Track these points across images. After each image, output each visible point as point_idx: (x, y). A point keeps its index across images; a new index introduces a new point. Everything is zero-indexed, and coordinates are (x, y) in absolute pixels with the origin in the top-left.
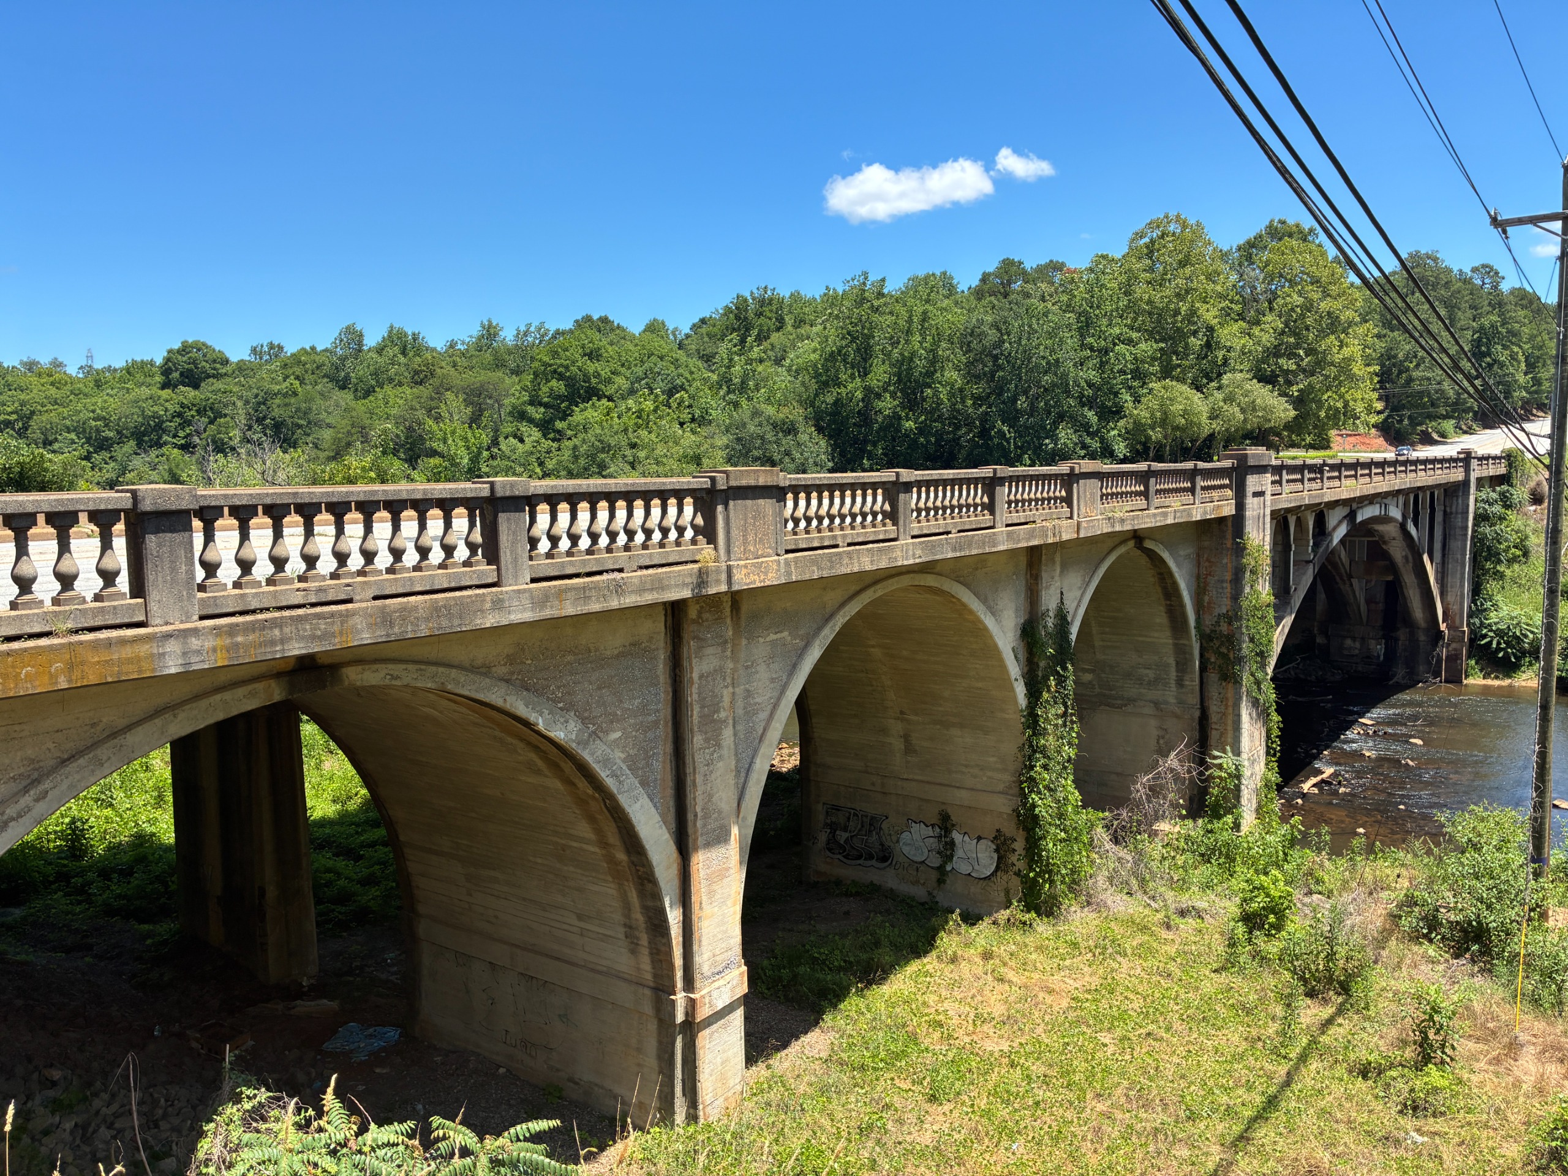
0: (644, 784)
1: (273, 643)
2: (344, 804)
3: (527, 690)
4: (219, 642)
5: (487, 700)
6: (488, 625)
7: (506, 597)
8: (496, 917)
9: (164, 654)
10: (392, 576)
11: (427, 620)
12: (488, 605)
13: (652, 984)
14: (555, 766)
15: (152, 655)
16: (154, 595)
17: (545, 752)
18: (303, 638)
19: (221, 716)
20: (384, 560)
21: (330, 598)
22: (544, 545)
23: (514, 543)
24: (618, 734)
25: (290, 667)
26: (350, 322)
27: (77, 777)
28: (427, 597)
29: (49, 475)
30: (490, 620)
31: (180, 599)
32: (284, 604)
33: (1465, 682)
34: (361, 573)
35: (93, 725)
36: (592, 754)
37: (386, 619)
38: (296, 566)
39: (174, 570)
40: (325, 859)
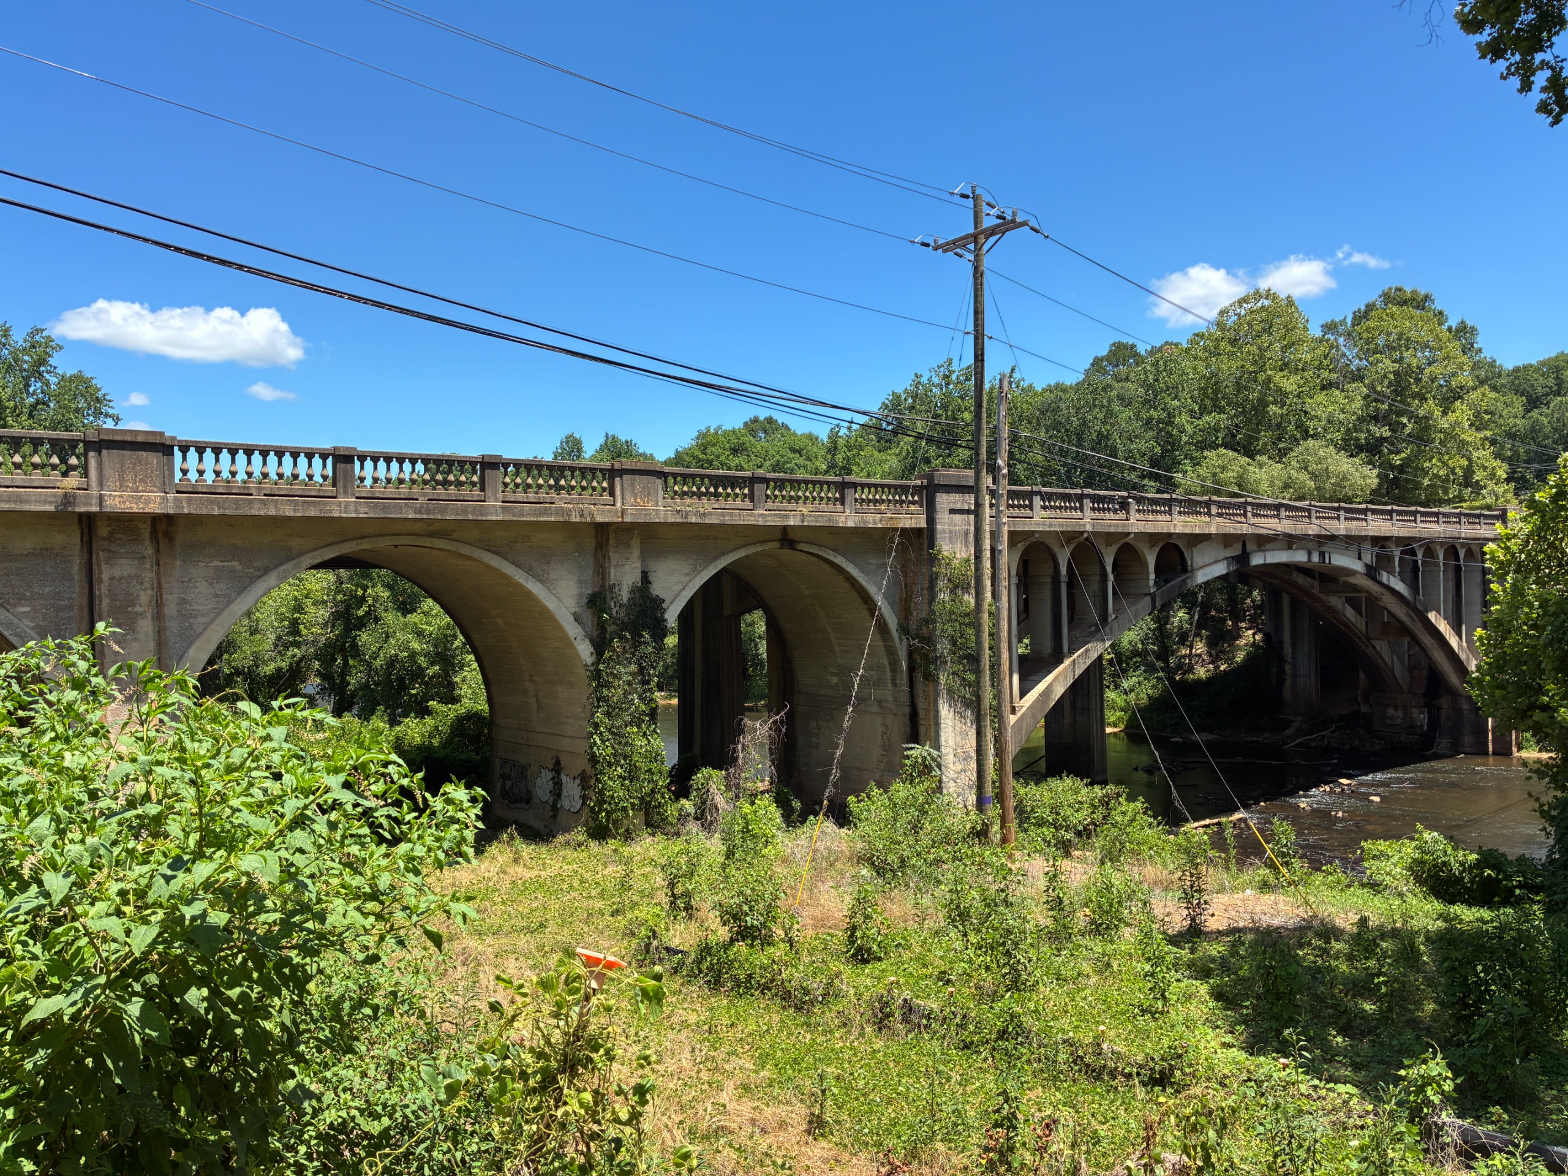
26: (570, 433)
33: (1516, 754)
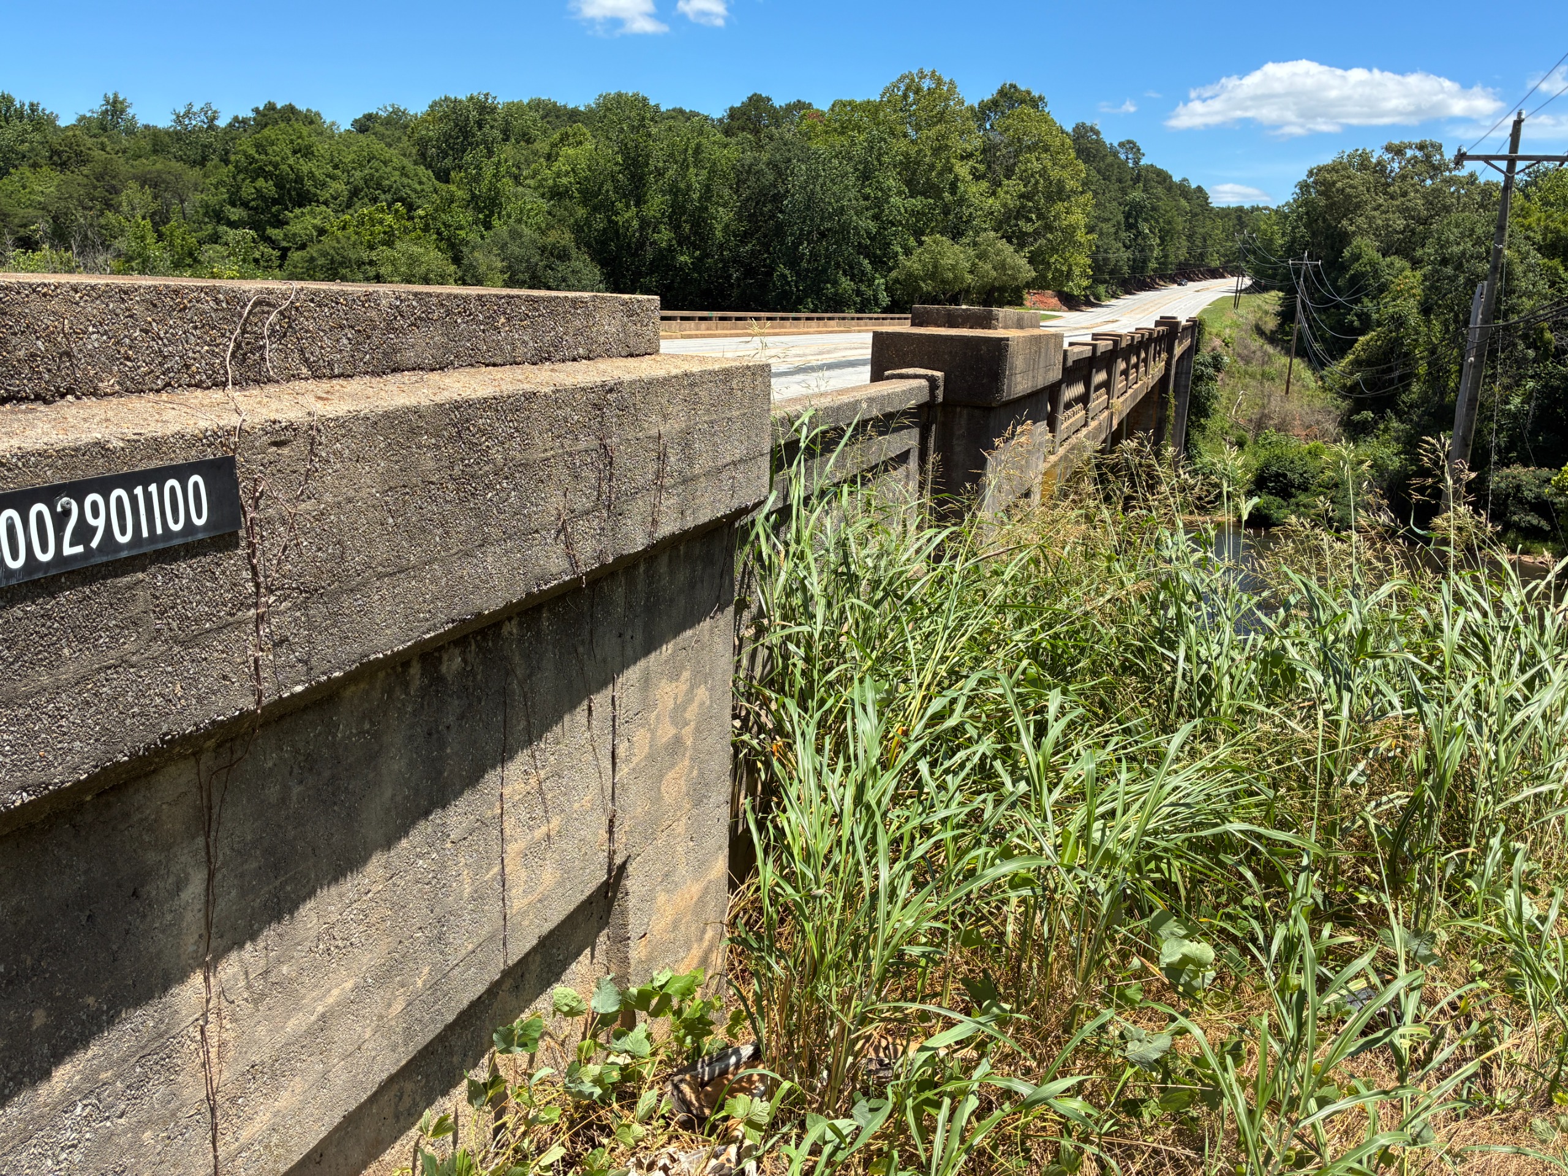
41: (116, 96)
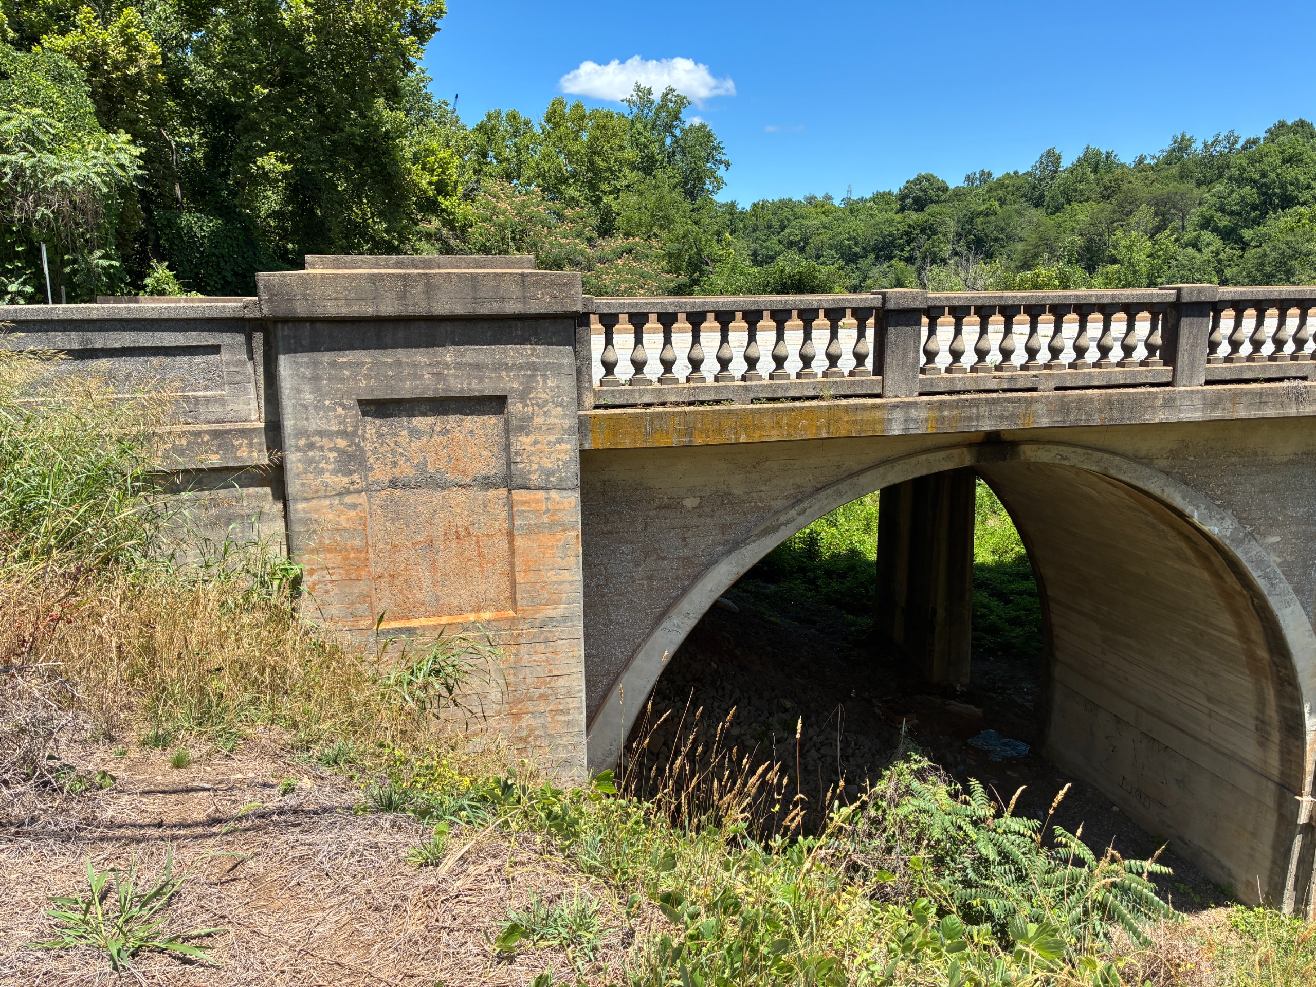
0: (1298, 591)
1: (970, 419)
2: (1001, 556)
3: (1186, 484)
4: (931, 414)
5: (1146, 488)
6: (1157, 421)
7: (1178, 396)
8: (1126, 679)
9: (891, 420)
10: (1073, 371)
11: (1101, 411)
12: (1159, 403)
13: (1277, 780)
14: (1204, 558)
15: (884, 419)
16: (889, 374)
17: (1195, 543)
18: (994, 417)
19: (924, 472)
20: (1068, 355)
21: (1019, 386)
22: (1224, 349)
23: (1194, 346)
24: (1276, 539)
25: (980, 440)
26: (1051, 147)
27: (825, 502)
28: (1103, 391)
29: (817, 282)
30: (1159, 417)
31: (907, 378)
32: (982, 388)
34: (1047, 366)
35: (839, 467)
36: (1246, 553)
37: (1064, 407)
38: (995, 358)
39: (905, 356)
40: (981, 596)
41: (1183, 136)
